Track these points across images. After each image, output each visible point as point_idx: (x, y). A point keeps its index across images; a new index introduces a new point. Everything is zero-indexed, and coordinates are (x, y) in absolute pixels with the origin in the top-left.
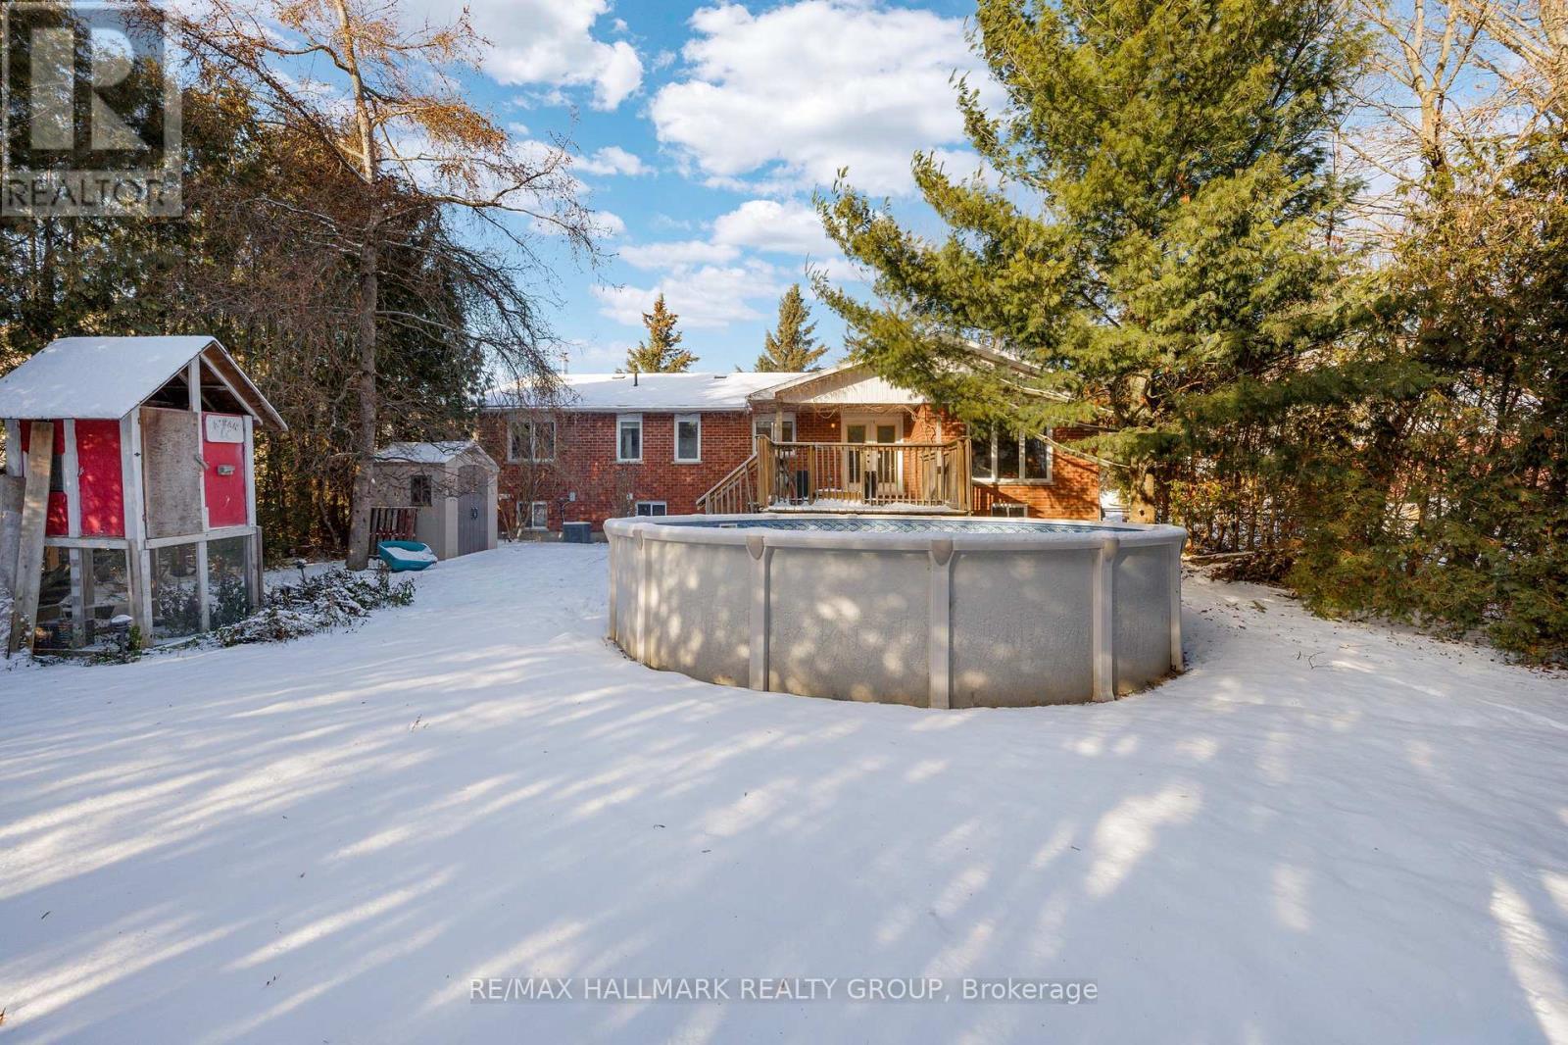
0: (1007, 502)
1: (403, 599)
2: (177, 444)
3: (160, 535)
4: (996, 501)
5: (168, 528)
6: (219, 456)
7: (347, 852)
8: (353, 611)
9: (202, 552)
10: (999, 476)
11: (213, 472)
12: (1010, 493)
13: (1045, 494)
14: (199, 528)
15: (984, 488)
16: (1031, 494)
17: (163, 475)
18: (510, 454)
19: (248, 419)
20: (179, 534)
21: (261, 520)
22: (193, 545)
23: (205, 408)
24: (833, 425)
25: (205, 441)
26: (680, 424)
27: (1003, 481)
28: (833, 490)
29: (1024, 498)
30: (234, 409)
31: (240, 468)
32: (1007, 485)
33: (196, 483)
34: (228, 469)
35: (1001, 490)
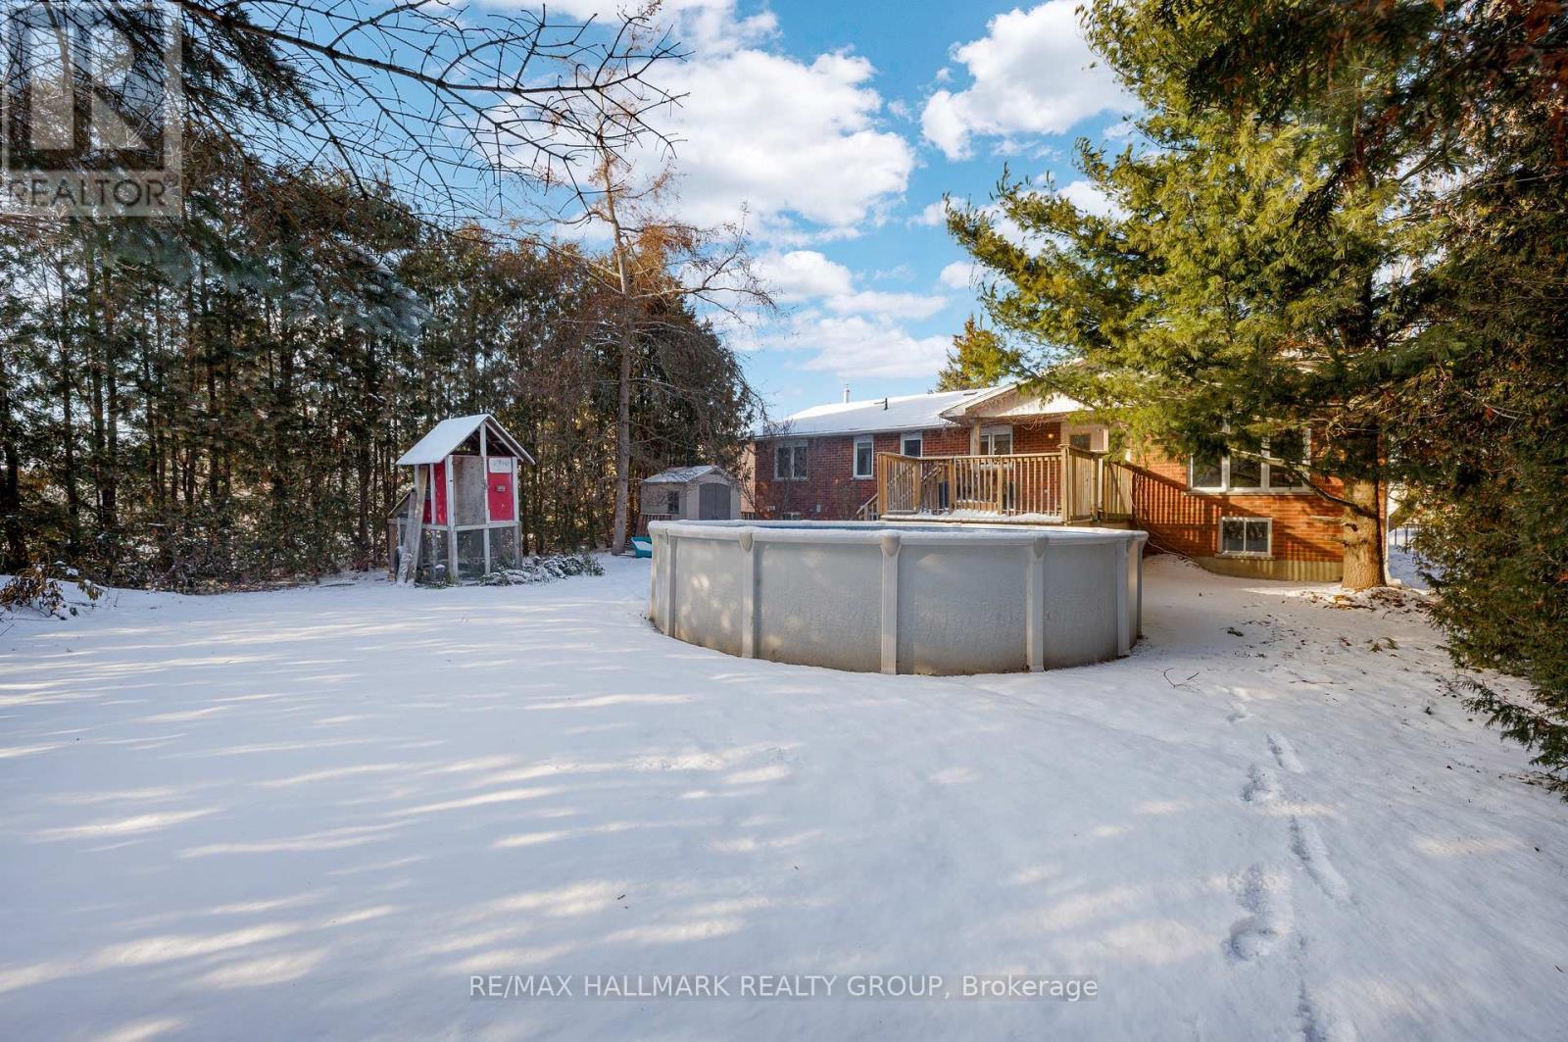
0: (1241, 515)
1: (598, 572)
2: (472, 475)
3: (462, 524)
4: (1225, 513)
5: (467, 521)
6: (497, 481)
7: (528, 708)
8: (558, 575)
9: (487, 534)
10: (1232, 485)
11: (493, 491)
12: (1245, 505)
13: (1298, 506)
14: (484, 521)
15: (1209, 500)
16: (1276, 506)
17: (465, 492)
18: (776, 474)
19: (515, 459)
20: (473, 524)
21: (521, 518)
22: (482, 530)
23: (488, 454)
24: (1051, 436)
25: (489, 473)
26: (907, 442)
27: (1238, 490)
28: (970, 501)
29: (1265, 511)
30: (507, 453)
31: (509, 487)
32: (1244, 495)
33: (483, 496)
34: (501, 488)
35: (1232, 501)
